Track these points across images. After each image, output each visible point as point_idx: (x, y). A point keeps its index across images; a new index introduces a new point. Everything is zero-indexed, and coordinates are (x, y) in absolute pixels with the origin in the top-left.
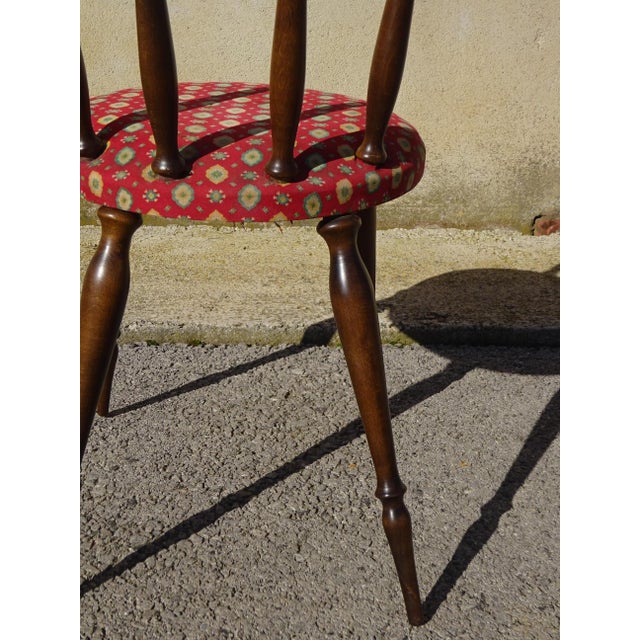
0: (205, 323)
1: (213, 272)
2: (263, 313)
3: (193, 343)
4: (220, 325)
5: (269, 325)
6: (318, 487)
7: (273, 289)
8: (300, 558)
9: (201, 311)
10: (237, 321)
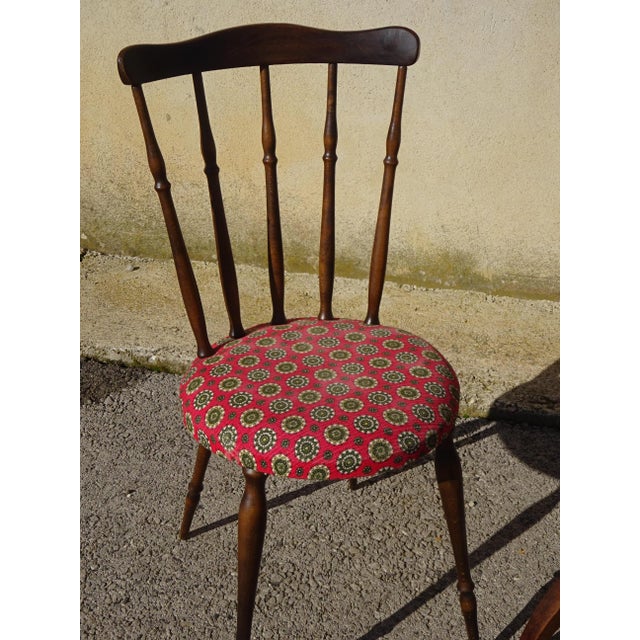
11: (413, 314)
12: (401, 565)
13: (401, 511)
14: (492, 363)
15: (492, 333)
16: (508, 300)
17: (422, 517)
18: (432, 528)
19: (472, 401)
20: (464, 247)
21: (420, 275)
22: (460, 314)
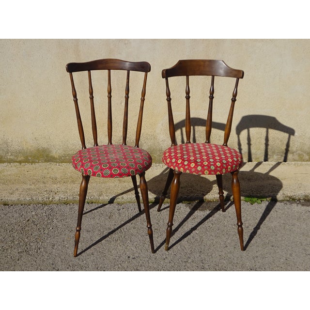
0: (9, 199)
1: (15, 181)
2: (27, 195)
3: (5, 205)
4: (13, 199)
5: (28, 199)
6: (28, 245)
7: (33, 187)
8: (18, 262)
9: (8, 194)
10: (19, 198)
11: (26, 173)
12: (26, 248)
13: (25, 234)
14: (58, 185)
15: (58, 176)
16: (65, 164)
17: (33, 235)
18: (36, 237)
19: (51, 198)
20: (45, 146)
21: (29, 159)
22: (45, 171)
